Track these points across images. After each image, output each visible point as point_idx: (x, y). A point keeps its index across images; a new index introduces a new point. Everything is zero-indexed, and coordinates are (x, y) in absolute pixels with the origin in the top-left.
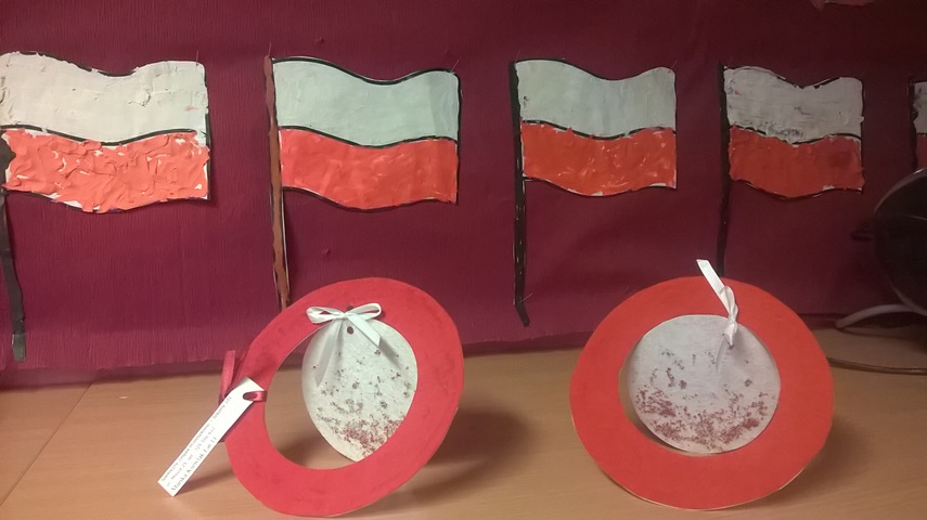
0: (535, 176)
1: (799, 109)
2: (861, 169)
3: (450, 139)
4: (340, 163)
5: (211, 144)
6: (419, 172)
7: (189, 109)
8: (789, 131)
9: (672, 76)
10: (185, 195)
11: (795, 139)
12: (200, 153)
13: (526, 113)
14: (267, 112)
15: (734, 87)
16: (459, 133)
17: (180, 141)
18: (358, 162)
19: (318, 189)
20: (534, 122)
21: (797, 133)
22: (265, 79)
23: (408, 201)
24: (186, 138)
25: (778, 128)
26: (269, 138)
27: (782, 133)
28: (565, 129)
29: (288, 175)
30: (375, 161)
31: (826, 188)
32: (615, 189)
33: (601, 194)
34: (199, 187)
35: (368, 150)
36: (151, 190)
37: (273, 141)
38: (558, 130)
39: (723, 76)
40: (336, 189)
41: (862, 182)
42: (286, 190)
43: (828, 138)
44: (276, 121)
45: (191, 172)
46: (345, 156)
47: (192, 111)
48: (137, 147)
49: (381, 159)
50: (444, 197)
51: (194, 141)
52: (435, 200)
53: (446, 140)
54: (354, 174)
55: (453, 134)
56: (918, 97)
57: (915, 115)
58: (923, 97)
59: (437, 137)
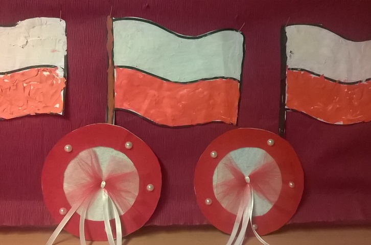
0: (295, 108)
3: (235, 79)
4: (156, 93)
5: (67, 76)
6: (211, 102)
7: (54, 51)
10: (47, 111)
12: (59, 82)
13: (291, 63)
16: (241, 75)
17: (46, 73)
18: (168, 93)
20: (296, 69)
22: (107, 33)
23: (201, 120)
24: (50, 72)
26: (107, 73)
28: (319, 75)
29: (119, 100)
30: (181, 93)
32: (351, 120)
33: (341, 123)
34: (57, 106)
35: (176, 85)
36: (25, 106)
37: (110, 77)
38: (313, 76)
40: (152, 111)
42: (117, 111)
45: (53, 95)
46: (160, 88)
47: (55, 53)
48: (17, 76)
49: (185, 91)
50: (228, 121)
51: (56, 73)
52: (222, 122)
53: (232, 80)
54: (165, 101)
55: (237, 76)
59: (226, 78)
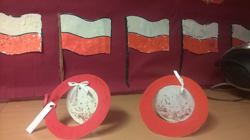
0: (132, 47)
1: (202, 31)
2: (218, 47)
3: (109, 37)
4: (78, 42)
5: (42, 37)
6: (100, 45)
7: (37, 27)
8: (199, 36)
9: (168, 21)
10: (35, 51)
11: (200, 39)
12: (39, 39)
13: (129, 30)
14: (58, 28)
15: (185, 24)
16: (111, 35)
17: (34, 36)
18: (83, 42)
19: (72, 49)
20: (131, 33)
21: (201, 37)
22: (58, 19)
23: (97, 53)
24: (36, 35)
25: (196, 36)
26: (59, 35)
27: (197, 37)
28: (140, 35)
29: (64, 45)
31: (208, 52)
32: (153, 51)
33: (149, 52)
34: (39, 48)
35: (86, 39)
36: (25, 49)
37: (60, 37)
38: (138, 35)
39: (182, 21)
40: (77, 50)
41: (218, 50)
42: (63, 50)
43: (209, 39)
44: (61, 31)
45: (37, 44)
46: (80, 41)
47: (37, 28)
48: (22, 37)
49: (89, 42)
50: (107, 52)
51: (38, 36)
52: (104, 53)
53: (108, 37)
54: (82, 46)
55: (109, 35)
56: (233, 28)
57: (232, 33)
58: (234, 28)
59: (105, 36)
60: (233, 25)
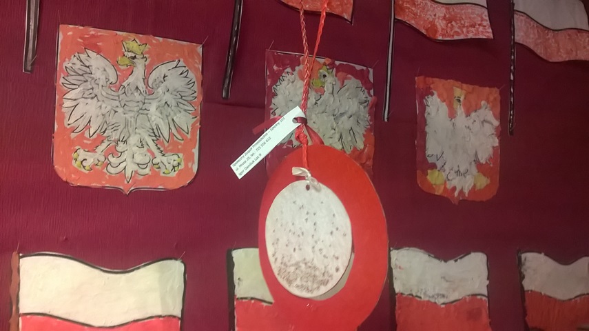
1: (443, 278)
2: (489, 320)
8: (438, 295)
11: (443, 301)
13: (240, 292)
14: (10, 301)
16: (182, 311)
20: (246, 298)
21: (443, 296)
22: (11, 273)
25: (431, 293)
26: (9, 325)
27: (433, 296)
28: (271, 303)
37: (13, 328)
38: (265, 304)
39: (390, 255)
41: (490, 330)
43: (465, 298)
44: (18, 309)
53: (172, 318)
56: (524, 264)
57: (522, 277)
58: (527, 264)
59: (164, 317)
60: (523, 256)
